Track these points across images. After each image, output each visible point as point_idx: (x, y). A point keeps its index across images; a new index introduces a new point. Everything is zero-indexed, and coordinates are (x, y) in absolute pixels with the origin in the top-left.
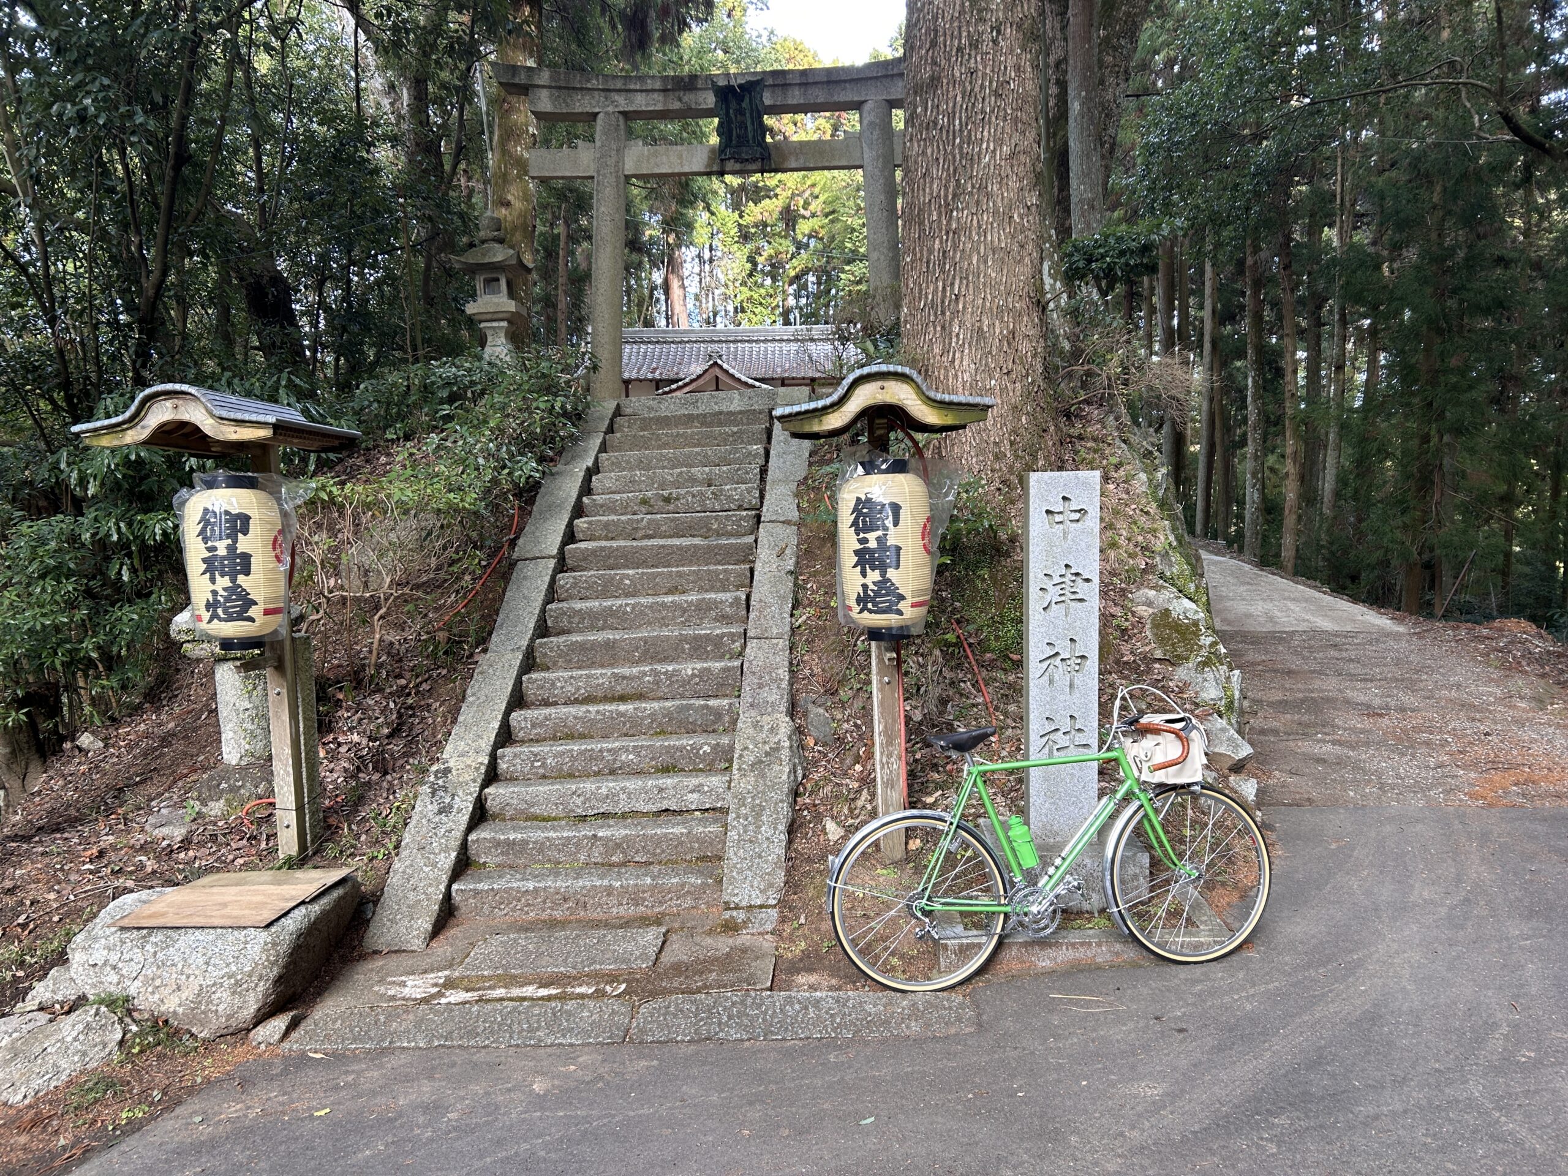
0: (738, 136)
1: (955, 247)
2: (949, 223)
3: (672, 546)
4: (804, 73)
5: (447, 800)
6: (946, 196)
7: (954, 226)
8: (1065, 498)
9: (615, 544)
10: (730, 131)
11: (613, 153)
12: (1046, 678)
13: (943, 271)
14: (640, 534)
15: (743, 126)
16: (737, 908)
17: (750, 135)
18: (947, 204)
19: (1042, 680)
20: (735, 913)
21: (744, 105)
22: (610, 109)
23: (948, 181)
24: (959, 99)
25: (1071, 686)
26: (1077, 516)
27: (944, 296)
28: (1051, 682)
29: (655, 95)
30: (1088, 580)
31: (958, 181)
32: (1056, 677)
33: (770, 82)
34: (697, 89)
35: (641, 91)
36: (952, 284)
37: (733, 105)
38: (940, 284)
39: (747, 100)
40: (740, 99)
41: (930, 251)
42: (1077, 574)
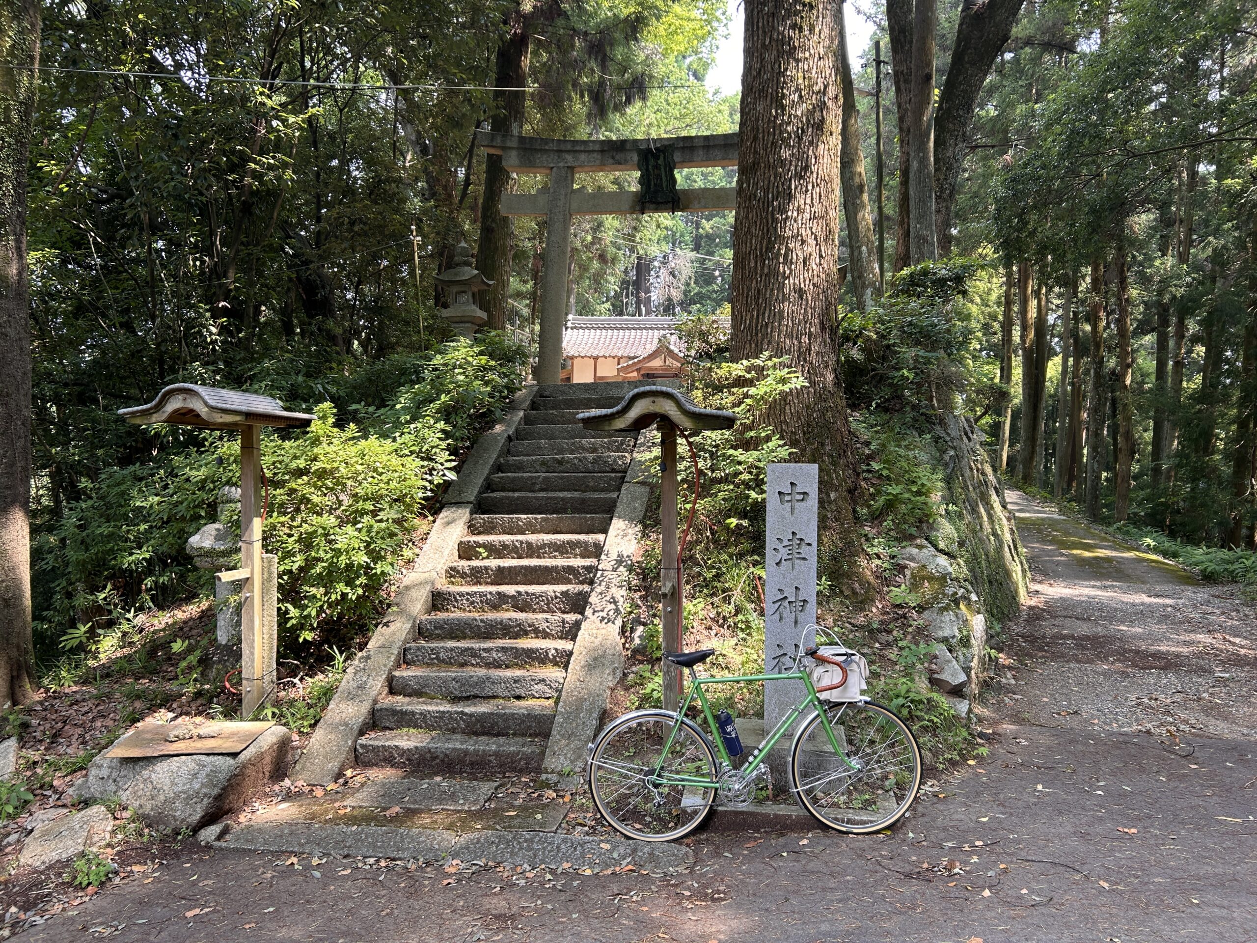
0: (655, 185)
1: (766, 287)
2: (762, 268)
3: (556, 498)
4: (706, 138)
5: (364, 679)
6: (761, 249)
7: (766, 271)
8: (792, 484)
9: (516, 494)
10: (649, 181)
11: (562, 197)
12: (777, 615)
13: (757, 304)
14: (537, 487)
15: (659, 177)
16: (553, 772)
17: (664, 184)
18: (762, 255)
19: (774, 617)
20: (550, 776)
21: (659, 162)
22: (561, 164)
23: (763, 238)
24: (772, 178)
25: (796, 622)
26: (801, 497)
27: (757, 322)
28: (781, 618)
29: (595, 155)
30: (809, 545)
31: (770, 238)
32: (785, 615)
33: (681, 144)
34: (626, 150)
35: (585, 151)
36: (764, 314)
37: (652, 162)
38: (755, 313)
39: (662, 158)
40: (656, 157)
41: (749, 289)
42: (801, 540)
